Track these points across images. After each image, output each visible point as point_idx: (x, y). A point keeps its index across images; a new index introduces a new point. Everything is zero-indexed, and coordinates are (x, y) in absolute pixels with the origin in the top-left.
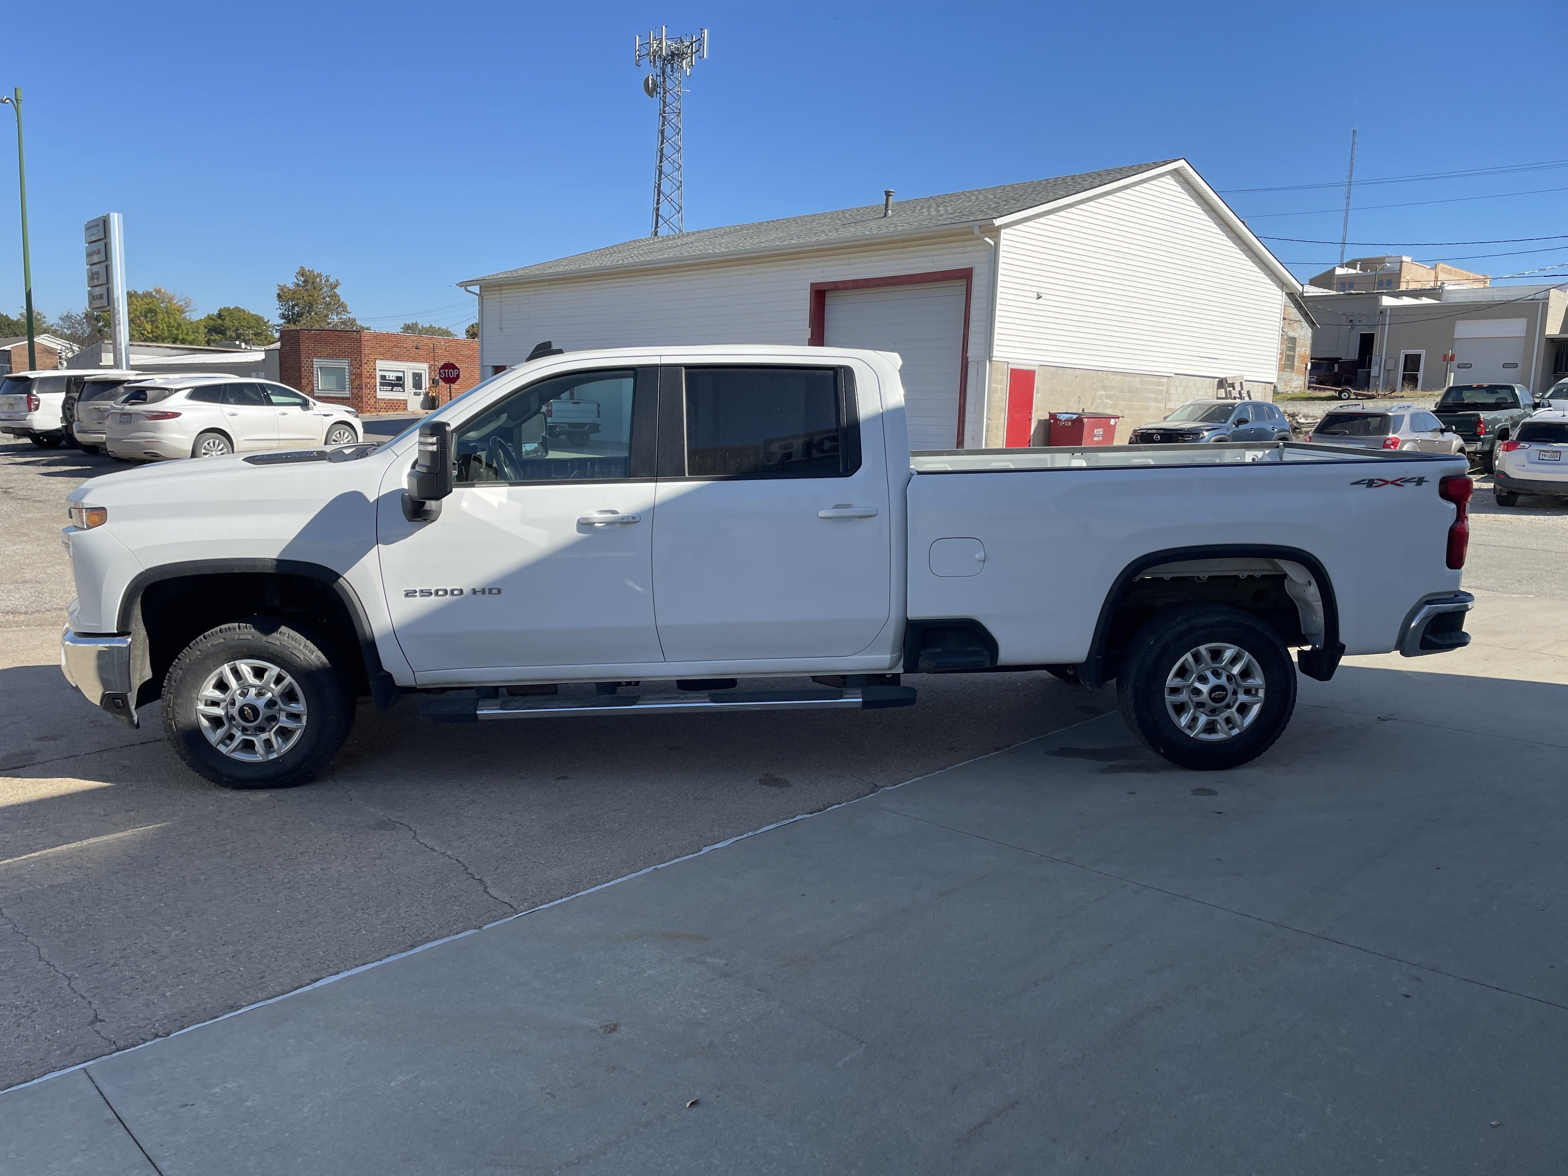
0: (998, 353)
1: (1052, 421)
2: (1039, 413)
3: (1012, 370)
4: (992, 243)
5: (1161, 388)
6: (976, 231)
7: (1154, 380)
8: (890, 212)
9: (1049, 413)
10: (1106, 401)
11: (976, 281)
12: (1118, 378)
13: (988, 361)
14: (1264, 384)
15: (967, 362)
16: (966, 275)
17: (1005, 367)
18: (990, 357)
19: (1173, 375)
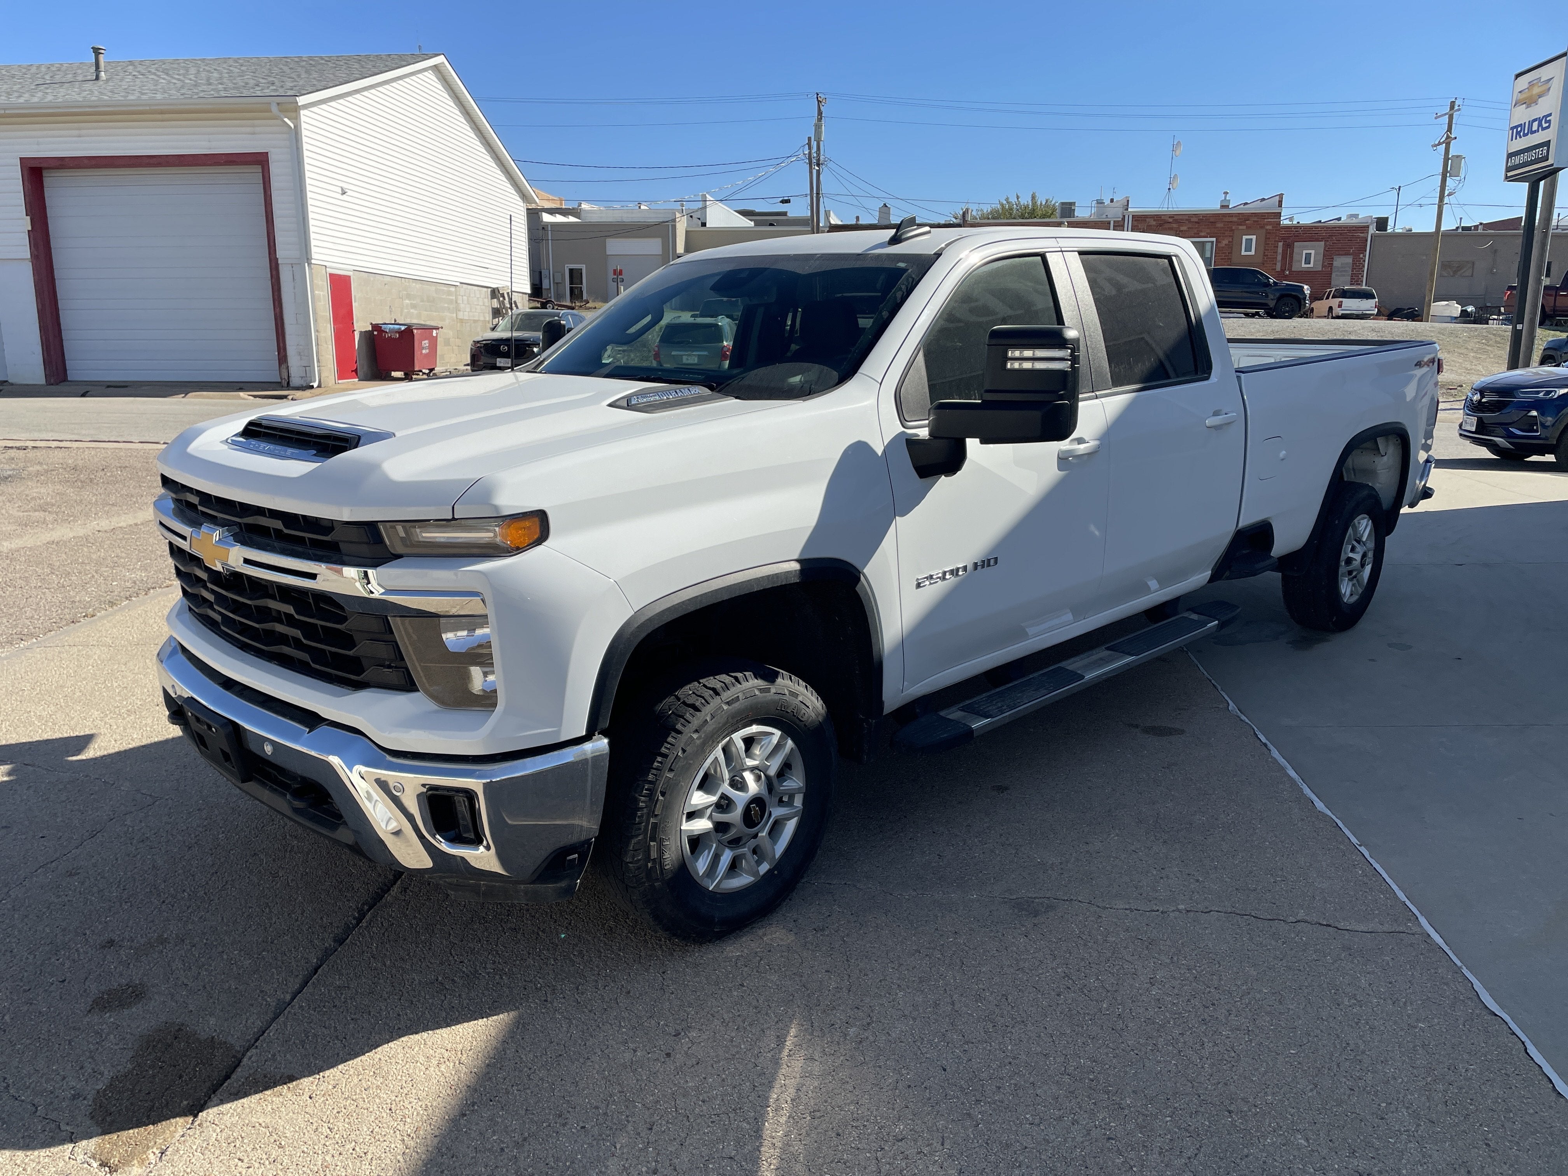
0: (318, 254)
1: (375, 333)
2: (361, 324)
3: (332, 276)
4: (292, 125)
5: (451, 298)
6: (274, 109)
7: (445, 288)
8: (102, 74)
9: (371, 324)
10: (412, 311)
11: (275, 169)
12: (418, 286)
13: (306, 264)
14: (521, 295)
15: (277, 265)
16: (260, 160)
17: (324, 272)
18: (308, 259)
19: (458, 284)
